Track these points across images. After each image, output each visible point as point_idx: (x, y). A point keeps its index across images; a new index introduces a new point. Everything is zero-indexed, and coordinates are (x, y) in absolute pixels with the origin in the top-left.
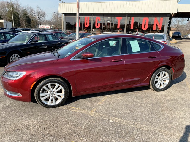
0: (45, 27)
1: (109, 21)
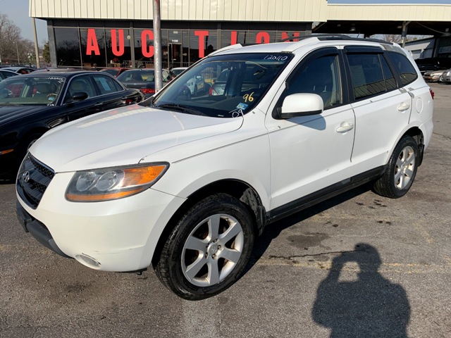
1: (177, 41)
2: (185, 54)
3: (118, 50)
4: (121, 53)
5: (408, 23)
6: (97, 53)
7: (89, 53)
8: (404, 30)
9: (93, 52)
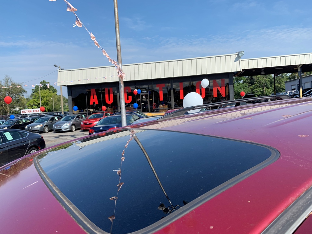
0: (31, 111)
1: (145, 92)
2: (151, 99)
3: (109, 100)
4: (111, 102)
5: (300, 66)
6: (97, 103)
7: (91, 103)
8: (299, 70)
9: (94, 103)
